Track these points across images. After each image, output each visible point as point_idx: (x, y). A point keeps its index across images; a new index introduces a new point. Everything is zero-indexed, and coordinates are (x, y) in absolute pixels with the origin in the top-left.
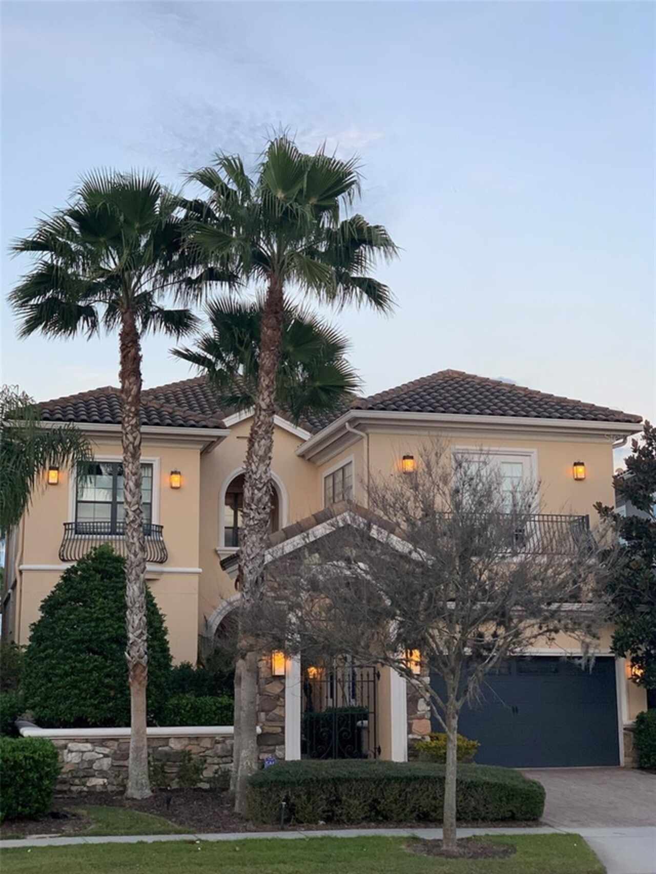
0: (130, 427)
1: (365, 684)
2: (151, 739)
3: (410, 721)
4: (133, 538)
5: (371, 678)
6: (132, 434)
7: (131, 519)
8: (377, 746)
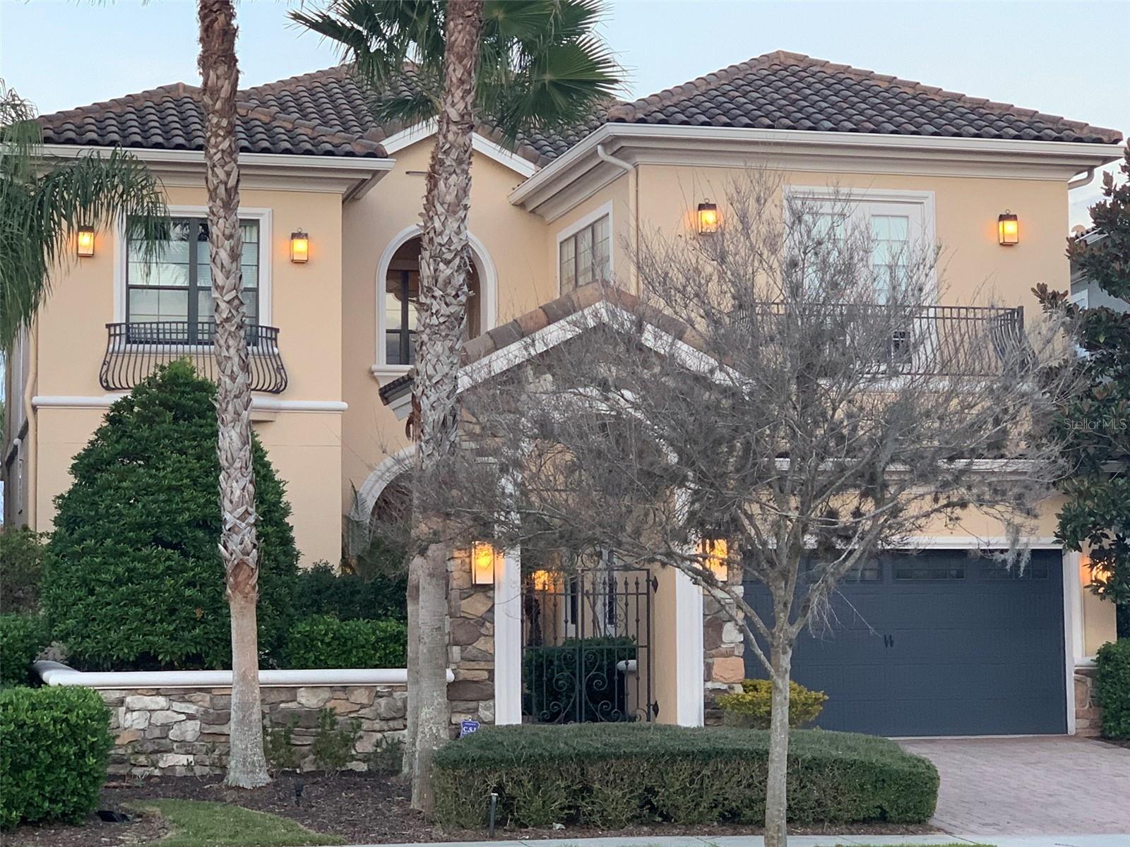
0: (219, 155)
1: (632, 599)
2: (266, 689)
3: (710, 661)
4: (228, 348)
5: (643, 589)
6: (223, 167)
7: (225, 316)
8: (652, 702)
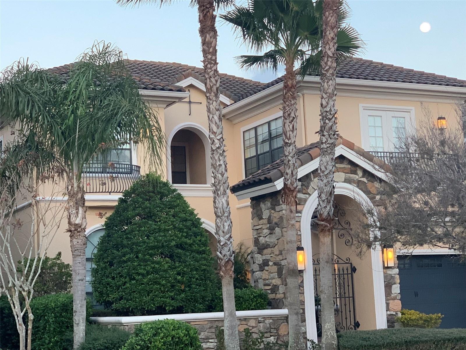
1: (346, 276)
3: (388, 302)
4: (220, 160)
5: (350, 272)
6: (214, 78)
8: (356, 322)
